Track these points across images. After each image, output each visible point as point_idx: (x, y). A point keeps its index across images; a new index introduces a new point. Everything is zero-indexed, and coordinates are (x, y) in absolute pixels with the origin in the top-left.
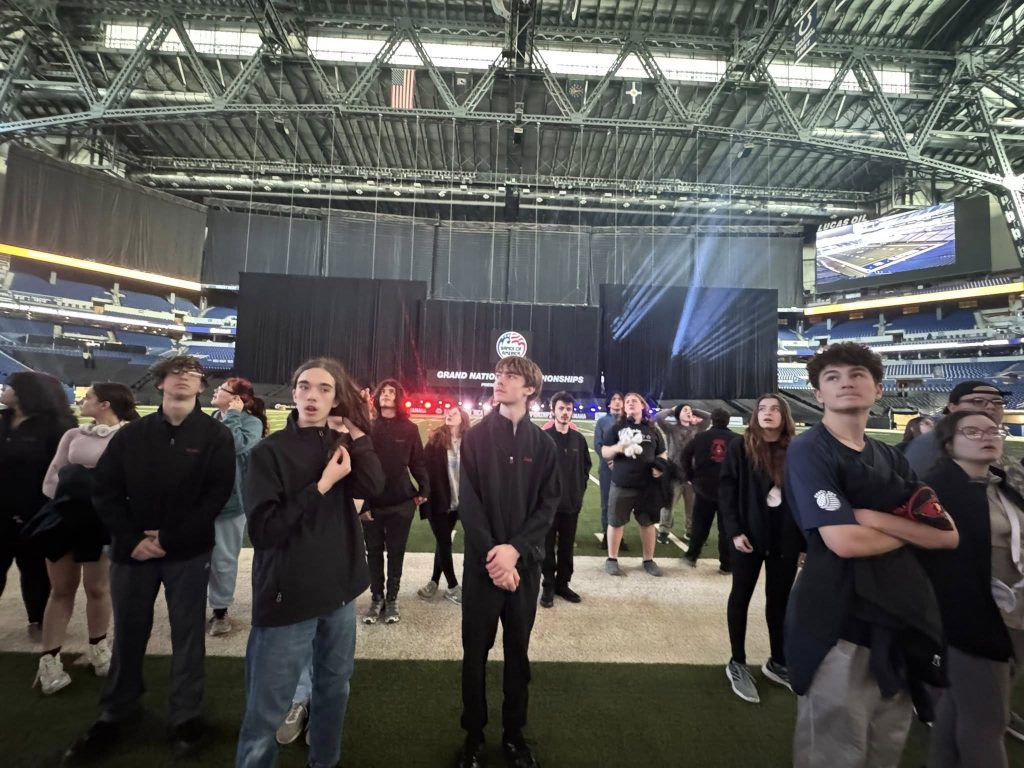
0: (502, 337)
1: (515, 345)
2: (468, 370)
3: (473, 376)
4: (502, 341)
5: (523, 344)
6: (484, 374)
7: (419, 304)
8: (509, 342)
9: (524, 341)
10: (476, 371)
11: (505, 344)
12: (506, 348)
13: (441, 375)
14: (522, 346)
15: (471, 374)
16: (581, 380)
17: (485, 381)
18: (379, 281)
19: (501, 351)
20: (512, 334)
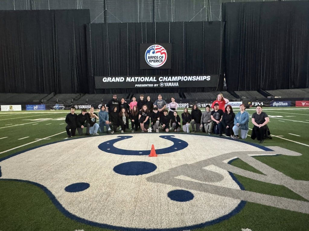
0: (148, 49)
1: (159, 54)
2: (125, 76)
3: (128, 79)
4: (149, 52)
5: (164, 53)
6: (136, 78)
7: (85, 27)
8: (153, 53)
9: (165, 51)
10: (131, 76)
11: (151, 54)
12: (152, 57)
13: (105, 80)
14: (164, 55)
15: (128, 78)
16: (208, 78)
17: (138, 83)
18: (54, 11)
19: (148, 60)
20: (155, 46)
